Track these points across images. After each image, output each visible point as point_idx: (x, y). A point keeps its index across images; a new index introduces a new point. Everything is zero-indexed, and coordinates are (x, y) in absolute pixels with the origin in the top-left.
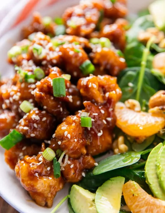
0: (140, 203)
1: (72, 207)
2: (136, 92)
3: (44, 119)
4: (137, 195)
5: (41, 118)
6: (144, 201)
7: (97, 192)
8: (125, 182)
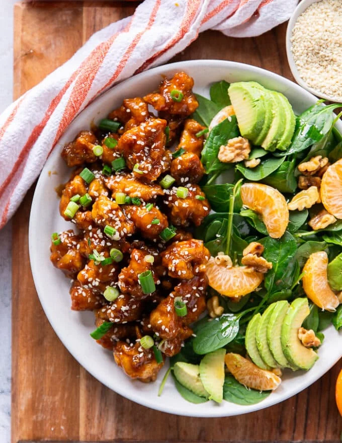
0: (243, 373)
1: (178, 379)
2: (226, 241)
3: (134, 307)
4: (239, 366)
5: (131, 307)
6: (247, 371)
7: (201, 364)
8: (227, 353)
